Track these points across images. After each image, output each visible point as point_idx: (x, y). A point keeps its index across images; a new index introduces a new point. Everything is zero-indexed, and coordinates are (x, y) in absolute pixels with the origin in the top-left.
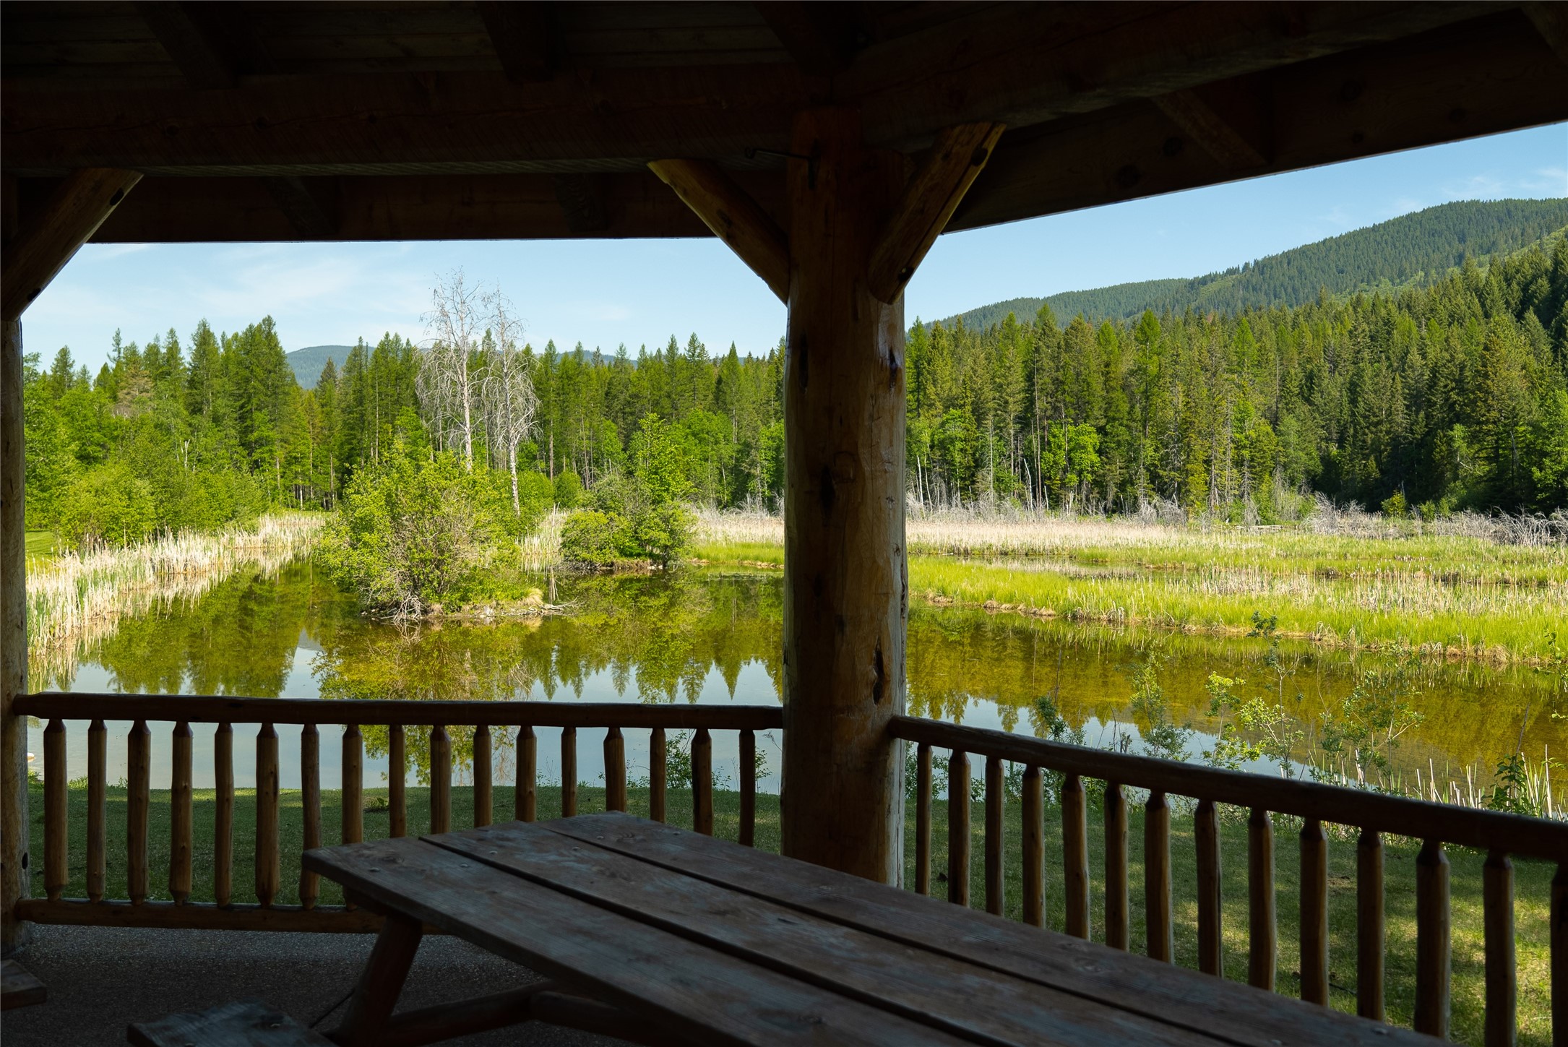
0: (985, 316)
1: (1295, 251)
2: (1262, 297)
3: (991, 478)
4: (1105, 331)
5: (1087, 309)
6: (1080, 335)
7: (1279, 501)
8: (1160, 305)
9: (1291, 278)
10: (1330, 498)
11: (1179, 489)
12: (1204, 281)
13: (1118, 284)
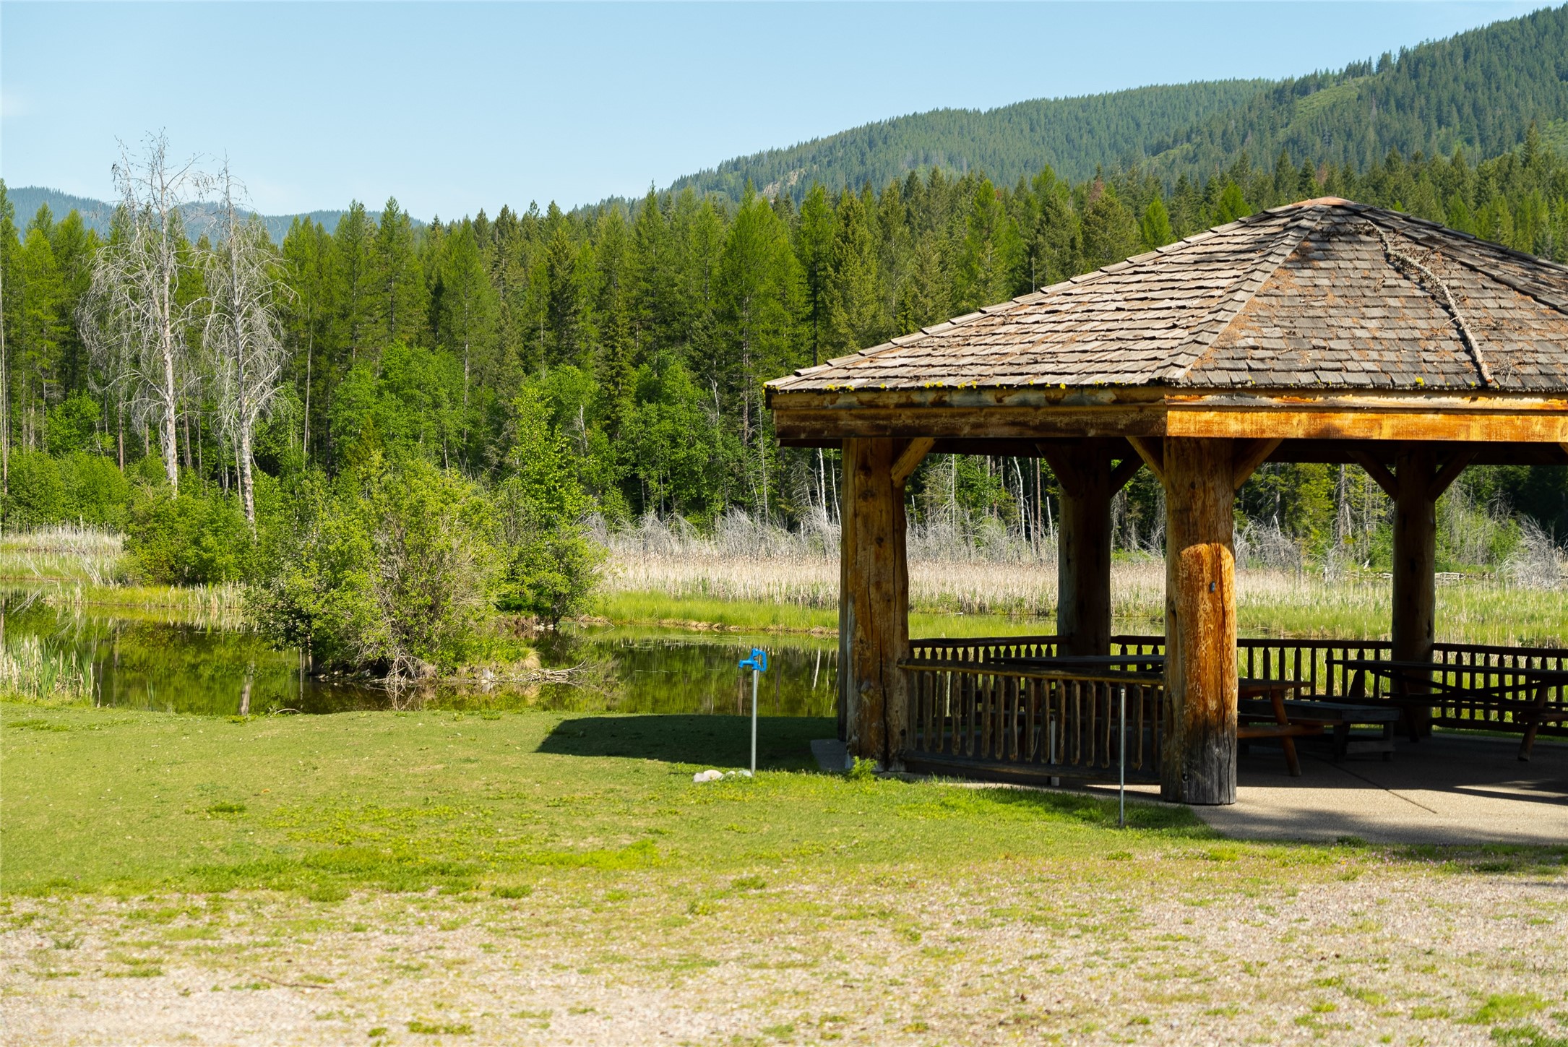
0: (871, 144)
1: (1477, 34)
2: (1415, 122)
3: (951, 481)
4: (1155, 219)
5: (1074, 135)
6: (1110, 225)
7: (1457, 530)
8: (1218, 133)
9: (1470, 87)
10: (1544, 527)
11: (1283, 505)
12: (1303, 87)
13: (1134, 86)
